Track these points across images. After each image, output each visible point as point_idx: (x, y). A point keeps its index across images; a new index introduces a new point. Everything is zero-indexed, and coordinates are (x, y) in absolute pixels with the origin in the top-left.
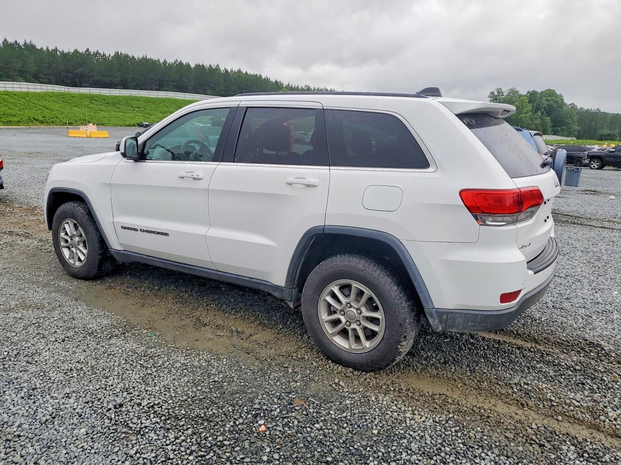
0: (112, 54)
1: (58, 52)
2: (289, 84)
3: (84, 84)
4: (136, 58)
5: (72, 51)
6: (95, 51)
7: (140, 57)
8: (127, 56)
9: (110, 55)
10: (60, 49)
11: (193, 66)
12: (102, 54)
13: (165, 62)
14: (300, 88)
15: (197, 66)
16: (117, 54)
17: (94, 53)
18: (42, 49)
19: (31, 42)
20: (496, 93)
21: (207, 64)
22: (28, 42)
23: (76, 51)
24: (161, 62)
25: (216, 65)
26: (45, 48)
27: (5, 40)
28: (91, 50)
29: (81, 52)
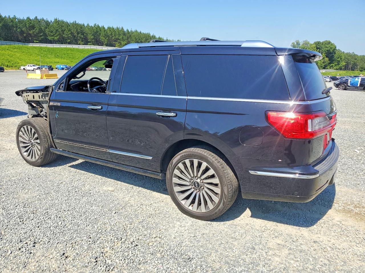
0: (53, 20)
1: (17, 20)
3: (35, 41)
5: (25, 19)
8: (63, 22)
9: (51, 21)
11: (106, 28)
13: (88, 25)
15: (109, 28)
18: (5, 17)
20: (296, 43)
21: (115, 27)
23: (28, 18)
24: (86, 25)
25: (121, 27)
28: (39, 18)
29: (31, 19)
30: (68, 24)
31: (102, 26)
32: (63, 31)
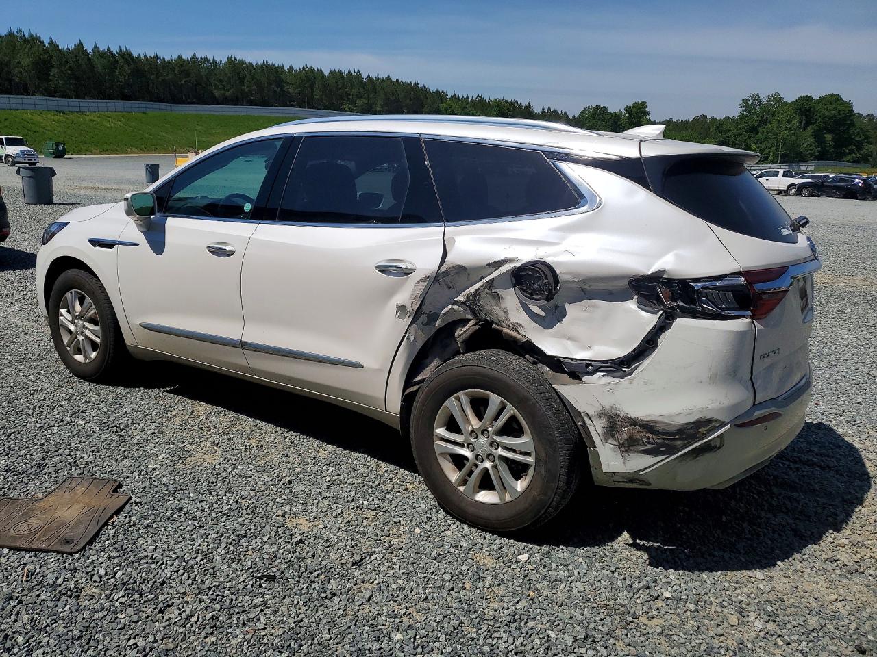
0: (225, 60)
1: (158, 61)
2: (455, 95)
4: (254, 64)
5: (175, 57)
6: (203, 57)
7: (260, 63)
8: (242, 62)
9: (221, 61)
10: (161, 56)
11: (326, 73)
12: (212, 60)
13: (291, 68)
14: (470, 99)
15: (333, 73)
16: (230, 59)
17: (202, 58)
18: (139, 56)
19: (126, 48)
20: (751, 102)
21: (345, 70)
22: (123, 49)
23: (180, 57)
24: (286, 67)
25: (356, 71)
26: (142, 56)
27: (96, 47)
28: (199, 56)
29: (186, 58)
30: (252, 66)
31: (319, 69)
32: (242, 80)
